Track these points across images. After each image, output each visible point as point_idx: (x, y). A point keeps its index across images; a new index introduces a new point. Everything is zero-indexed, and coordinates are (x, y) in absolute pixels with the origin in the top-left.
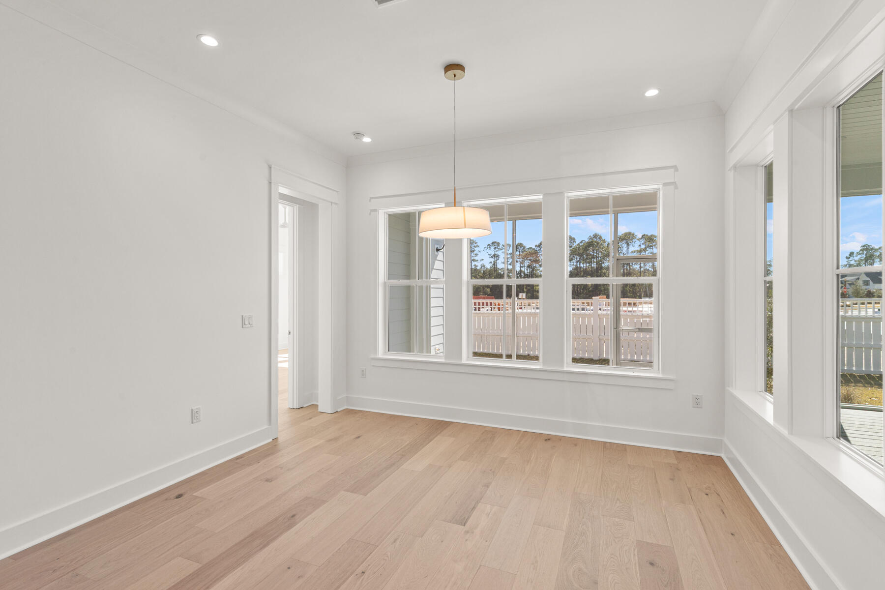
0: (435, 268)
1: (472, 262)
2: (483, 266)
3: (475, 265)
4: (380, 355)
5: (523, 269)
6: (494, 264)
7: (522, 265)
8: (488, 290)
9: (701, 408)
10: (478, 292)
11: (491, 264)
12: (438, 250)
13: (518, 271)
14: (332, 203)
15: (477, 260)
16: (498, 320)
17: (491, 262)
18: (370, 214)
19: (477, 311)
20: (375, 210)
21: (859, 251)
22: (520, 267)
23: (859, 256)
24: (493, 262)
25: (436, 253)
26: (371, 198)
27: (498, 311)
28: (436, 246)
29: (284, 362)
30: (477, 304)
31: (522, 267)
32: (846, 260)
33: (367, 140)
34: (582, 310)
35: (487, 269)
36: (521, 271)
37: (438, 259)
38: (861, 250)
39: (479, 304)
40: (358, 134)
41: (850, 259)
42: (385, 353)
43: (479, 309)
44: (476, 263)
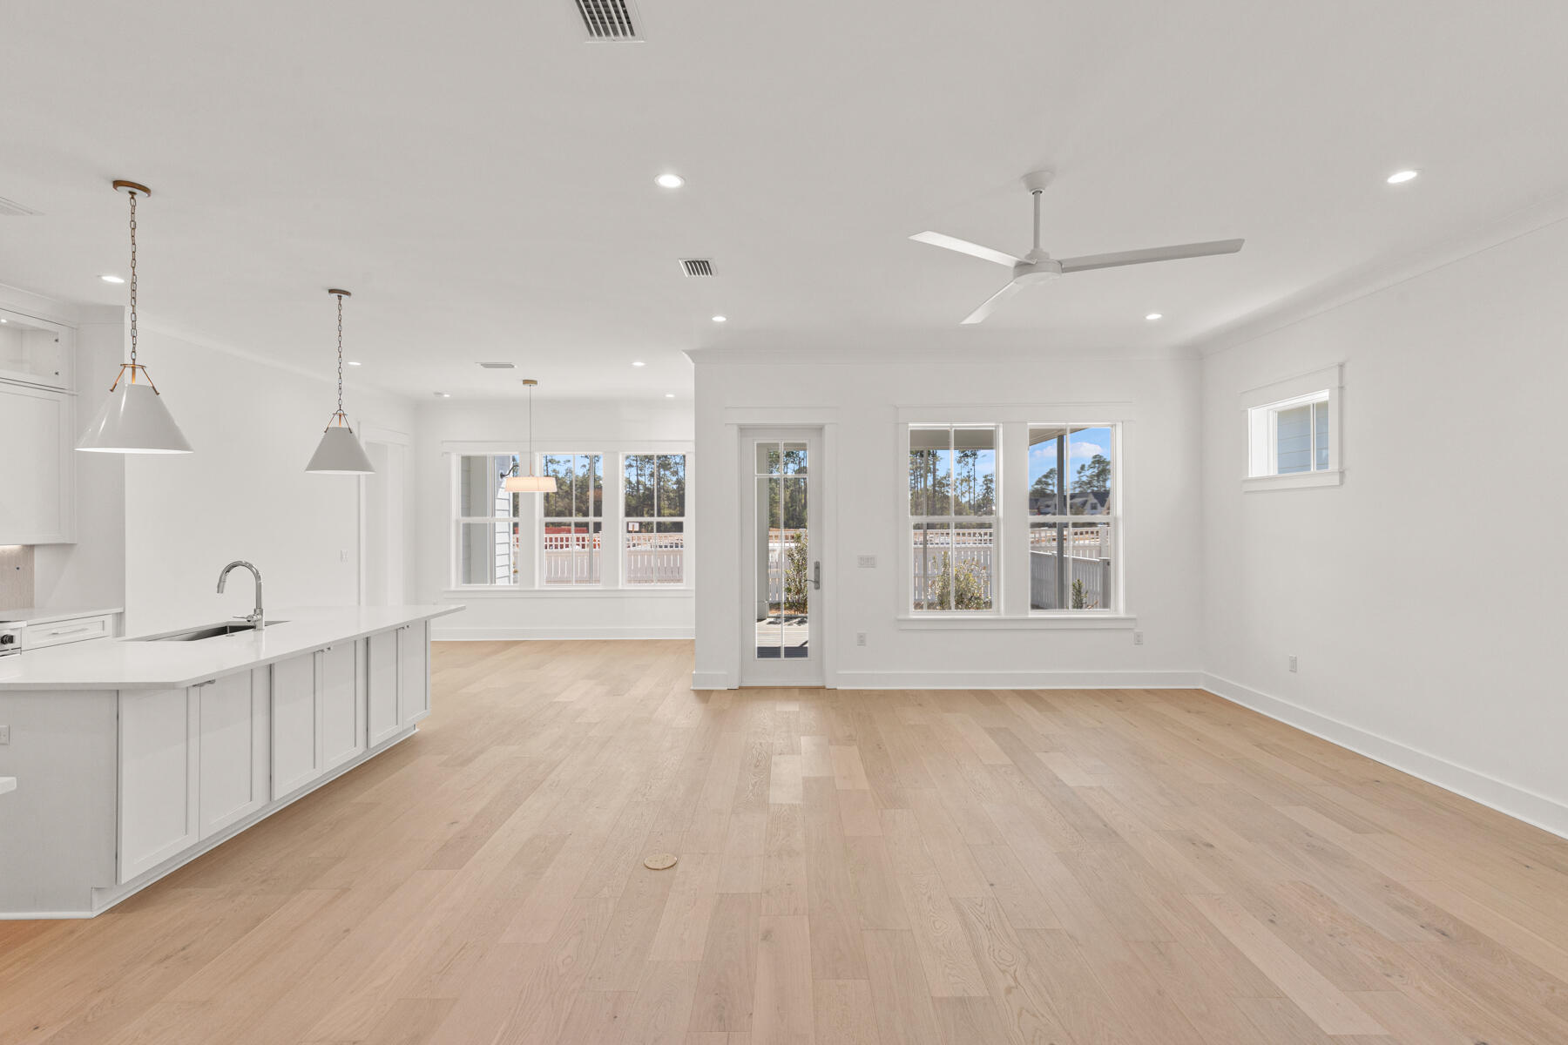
0: (499, 497)
1: (549, 464)
2: (569, 471)
3: (554, 471)
4: (453, 587)
7: (639, 472)
10: (551, 528)
11: (585, 470)
12: (502, 476)
13: (634, 482)
14: (403, 446)
15: (559, 462)
16: (582, 561)
17: (584, 466)
18: (442, 455)
19: (559, 549)
20: (449, 452)
21: (1090, 463)
23: (1091, 470)
24: (588, 467)
25: (501, 479)
26: (443, 442)
27: (579, 548)
28: (500, 472)
30: (554, 540)
31: (641, 475)
32: (1078, 475)
33: (446, 396)
35: (577, 476)
36: (638, 482)
37: (502, 486)
38: (1093, 462)
39: (562, 540)
40: (439, 394)
41: (1082, 474)
42: (457, 585)
43: (562, 547)
44: (555, 466)
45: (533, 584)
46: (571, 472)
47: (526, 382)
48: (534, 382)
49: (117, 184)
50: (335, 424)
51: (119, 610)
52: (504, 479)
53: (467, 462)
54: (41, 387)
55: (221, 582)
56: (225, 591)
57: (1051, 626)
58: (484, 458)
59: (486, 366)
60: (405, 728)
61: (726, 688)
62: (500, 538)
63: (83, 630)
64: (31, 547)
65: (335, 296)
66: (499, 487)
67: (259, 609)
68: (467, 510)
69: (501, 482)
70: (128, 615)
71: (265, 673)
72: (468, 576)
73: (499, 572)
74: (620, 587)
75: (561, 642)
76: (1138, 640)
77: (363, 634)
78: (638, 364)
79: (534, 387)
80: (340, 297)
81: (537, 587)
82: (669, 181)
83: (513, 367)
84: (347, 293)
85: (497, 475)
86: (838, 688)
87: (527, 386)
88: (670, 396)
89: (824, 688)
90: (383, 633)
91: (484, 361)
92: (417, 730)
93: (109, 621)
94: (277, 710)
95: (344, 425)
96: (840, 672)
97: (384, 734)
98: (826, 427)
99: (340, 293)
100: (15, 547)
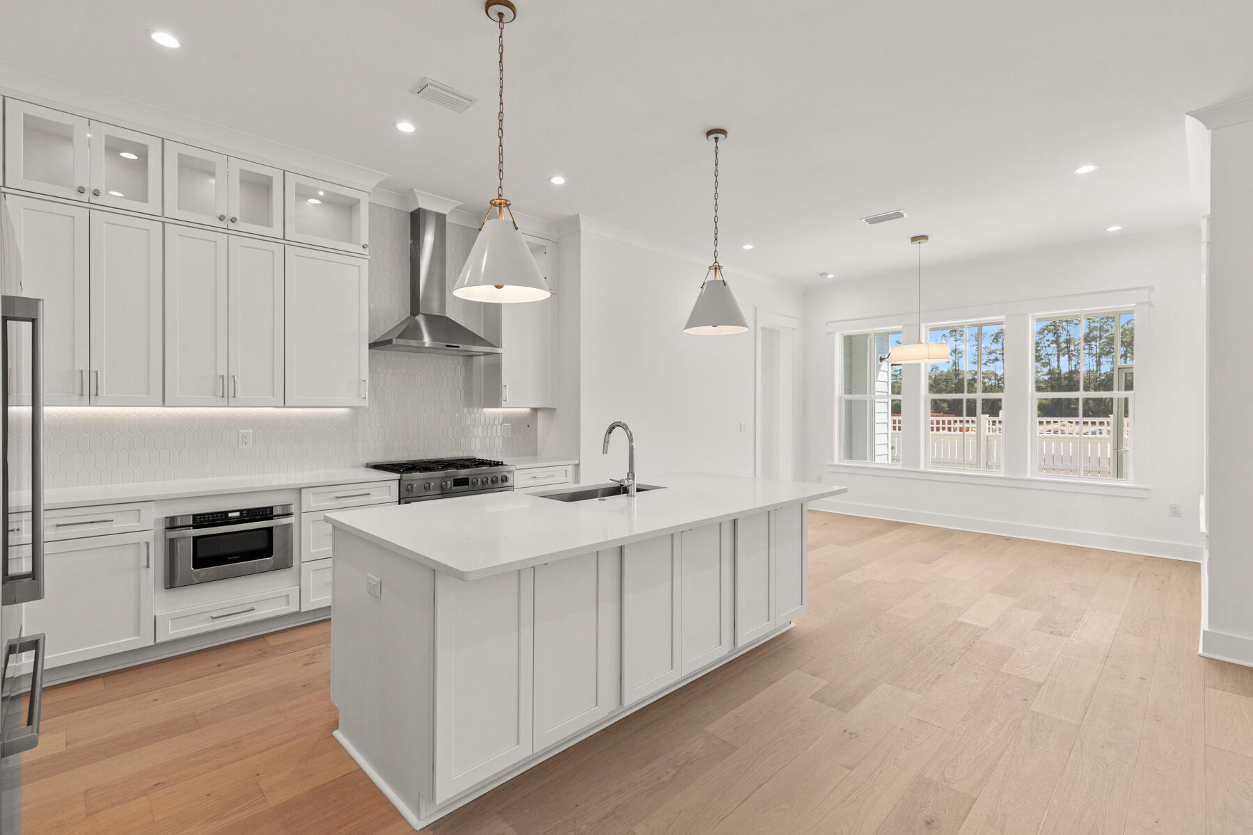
0: (878, 380)
4: (836, 462)
6: (955, 364)
8: (945, 405)
9: (1179, 517)
10: (937, 408)
12: (882, 359)
14: (793, 329)
18: (827, 336)
20: (832, 333)
24: (952, 363)
25: (880, 363)
26: (828, 323)
28: (880, 355)
33: (830, 276)
37: (882, 369)
39: (938, 422)
40: (824, 274)
42: (840, 460)
45: (918, 464)
46: (937, 368)
47: (914, 239)
48: (925, 237)
50: (711, 277)
51: (577, 462)
52: (883, 362)
53: (849, 341)
55: (606, 442)
56: (608, 452)
58: (866, 336)
59: (872, 221)
60: (777, 626)
62: (880, 418)
63: (553, 476)
64: (535, 410)
65: (711, 136)
66: (879, 369)
67: (631, 473)
68: (849, 388)
69: (880, 366)
70: (582, 466)
71: (616, 555)
72: (850, 453)
73: (879, 450)
74: (1028, 476)
75: (952, 532)
77: (730, 515)
78: (1086, 169)
79: (923, 244)
80: (716, 139)
81: (922, 468)
83: (902, 216)
84: (723, 132)
85: (876, 358)
87: (916, 245)
88: (1114, 229)
90: (752, 515)
92: (793, 625)
93: (570, 469)
94: (627, 598)
95: (719, 278)
97: (752, 633)
99: (715, 132)
100: (527, 410)
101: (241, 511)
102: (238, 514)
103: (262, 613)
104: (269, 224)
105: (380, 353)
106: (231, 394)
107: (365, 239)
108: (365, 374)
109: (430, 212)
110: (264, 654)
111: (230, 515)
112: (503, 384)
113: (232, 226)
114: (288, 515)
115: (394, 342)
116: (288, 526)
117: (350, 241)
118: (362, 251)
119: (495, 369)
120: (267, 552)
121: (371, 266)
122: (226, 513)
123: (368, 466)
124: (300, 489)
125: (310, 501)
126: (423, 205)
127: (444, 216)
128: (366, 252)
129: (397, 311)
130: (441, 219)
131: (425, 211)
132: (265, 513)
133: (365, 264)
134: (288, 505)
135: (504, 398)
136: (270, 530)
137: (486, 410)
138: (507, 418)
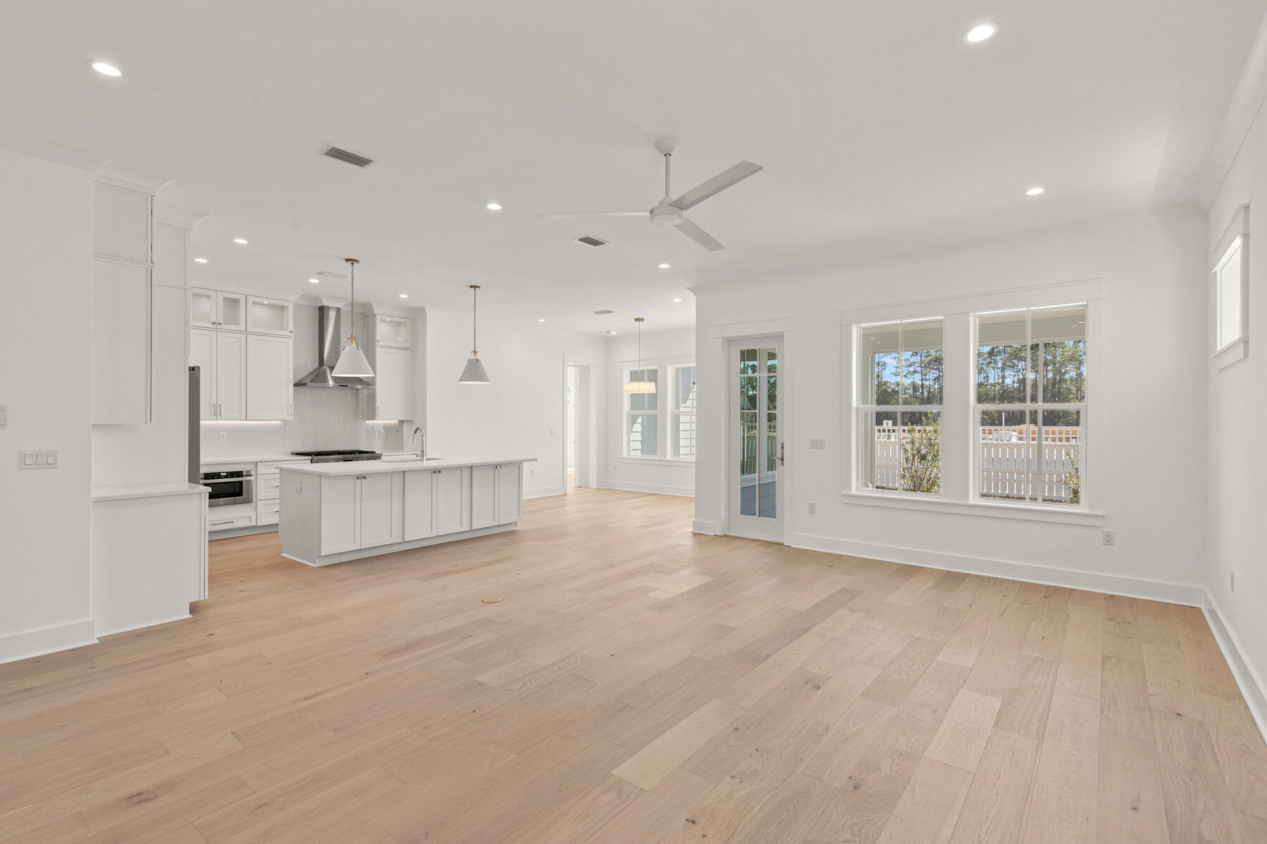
5: (927, 383)
14: (597, 366)
18: (619, 371)
20: (622, 369)
22: (922, 380)
29: (571, 470)
34: (1033, 440)
47: (636, 320)
48: (643, 320)
49: (347, 260)
50: (473, 357)
54: (391, 347)
57: (996, 514)
59: (598, 313)
61: (713, 534)
64: (402, 422)
65: (473, 289)
76: (1109, 540)
79: (642, 323)
82: (494, 207)
83: (612, 312)
86: (792, 546)
87: (638, 323)
89: (782, 544)
91: (596, 310)
96: (794, 533)
97: (483, 524)
98: (785, 334)
99: (475, 287)
100: (397, 421)
101: (227, 473)
102: (225, 474)
103: (237, 525)
104: (237, 323)
105: (300, 389)
106: (219, 414)
107: (291, 327)
108: (291, 402)
109: (332, 307)
110: (241, 541)
111: (222, 474)
112: (377, 405)
113: (219, 327)
114: (250, 475)
115: (308, 384)
116: (249, 481)
117: (282, 329)
118: (290, 334)
119: (372, 398)
120: (240, 494)
121: (294, 343)
122: (220, 473)
123: (293, 454)
124: (257, 463)
125: (262, 469)
126: (325, 303)
127: (340, 309)
128: (292, 334)
129: (310, 364)
130: (338, 310)
131: (328, 308)
132: (239, 474)
133: (291, 341)
134: (250, 471)
135: (377, 414)
136: (241, 482)
137: (368, 422)
138: (385, 427)
